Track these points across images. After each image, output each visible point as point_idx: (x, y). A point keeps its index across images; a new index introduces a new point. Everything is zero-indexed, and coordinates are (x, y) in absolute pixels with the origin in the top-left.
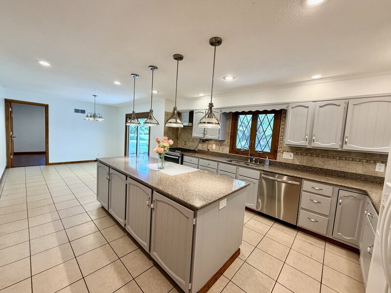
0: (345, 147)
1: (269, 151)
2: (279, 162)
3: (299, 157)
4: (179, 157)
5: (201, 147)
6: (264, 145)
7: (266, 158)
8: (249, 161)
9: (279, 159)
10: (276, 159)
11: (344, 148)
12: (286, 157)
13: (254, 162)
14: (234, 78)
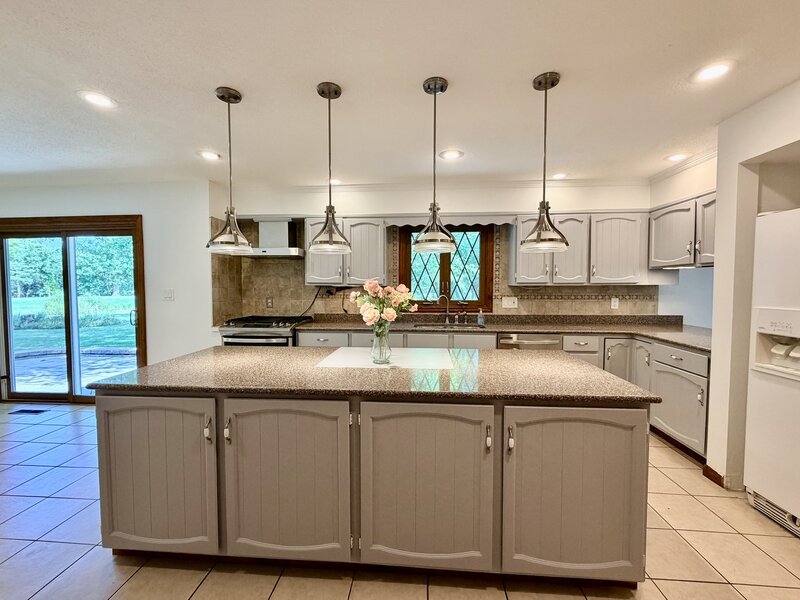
0: (595, 280)
1: (476, 299)
2: (498, 316)
3: (526, 303)
4: (287, 338)
5: (320, 307)
6: (465, 288)
7: (479, 312)
8: (447, 322)
9: (497, 311)
10: (491, 311)
11: (592, 281)
12: (506, 305)
13: (457, 323)
14: (461, 153)
